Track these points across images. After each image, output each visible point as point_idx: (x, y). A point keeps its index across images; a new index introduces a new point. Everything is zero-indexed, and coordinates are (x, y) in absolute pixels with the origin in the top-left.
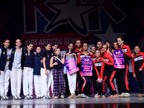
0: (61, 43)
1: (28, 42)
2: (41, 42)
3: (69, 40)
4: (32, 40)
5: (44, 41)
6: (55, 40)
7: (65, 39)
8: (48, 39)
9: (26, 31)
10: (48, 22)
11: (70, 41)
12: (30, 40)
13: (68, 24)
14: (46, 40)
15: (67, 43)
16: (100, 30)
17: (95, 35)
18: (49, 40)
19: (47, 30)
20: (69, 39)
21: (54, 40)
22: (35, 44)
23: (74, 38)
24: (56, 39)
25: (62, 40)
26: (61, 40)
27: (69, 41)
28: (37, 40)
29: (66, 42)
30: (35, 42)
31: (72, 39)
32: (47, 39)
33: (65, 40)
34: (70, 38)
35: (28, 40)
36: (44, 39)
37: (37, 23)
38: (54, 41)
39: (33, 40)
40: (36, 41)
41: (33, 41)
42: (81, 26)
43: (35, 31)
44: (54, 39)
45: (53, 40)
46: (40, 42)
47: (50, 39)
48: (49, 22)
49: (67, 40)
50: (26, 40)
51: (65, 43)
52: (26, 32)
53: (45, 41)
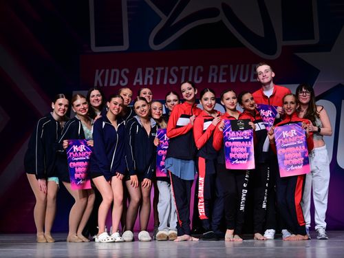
0: (198, 79)
1: (103, 78)
2: (141, 78)
3: (224, 71)
4: (113, 71)
5: (149, 73)
6: (180, 71)
7: (211, 67)
8: (159, 69)
9: (97, 45)
10: (161, 19)
11: (225, 74)
12: (108, 71)
13: (221, 22)
14: (156, 72)
15: (215, 81)
16: (316, 41)
17: (299, 55)
18: (163, 72)
19: (157, 41)
20: (222, 67)
21: (177, 70)
22: (121, 82)
23: (238, 66)
24: (184, 68)
25: (202, 70)
26: (199, 70)
27: (222, 74)
28: (128, 72)
29: (213, 78)
30: (121, 78)
31: (231, 66)
32: (157, 69)
33: (211, 70)
34: (227, 66)
35: (103, 71)
36: (148, 69)
37: (129, 22)
38: (179, 74)
39: (118, 71)
40: (125, 73)
41: (115, 73)
42: (259, 30)
43: (121, 44)
44: (179, 68)
45: (174, 71)
46: (136, 77)
47: (167, 68)
48: (165, 19)
49: (216, 71)
50: (97, 71)
51: (210, 81)
52: (95, 49)
53: (152, 74)
